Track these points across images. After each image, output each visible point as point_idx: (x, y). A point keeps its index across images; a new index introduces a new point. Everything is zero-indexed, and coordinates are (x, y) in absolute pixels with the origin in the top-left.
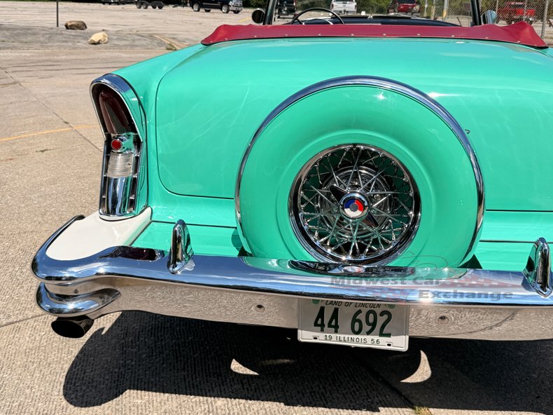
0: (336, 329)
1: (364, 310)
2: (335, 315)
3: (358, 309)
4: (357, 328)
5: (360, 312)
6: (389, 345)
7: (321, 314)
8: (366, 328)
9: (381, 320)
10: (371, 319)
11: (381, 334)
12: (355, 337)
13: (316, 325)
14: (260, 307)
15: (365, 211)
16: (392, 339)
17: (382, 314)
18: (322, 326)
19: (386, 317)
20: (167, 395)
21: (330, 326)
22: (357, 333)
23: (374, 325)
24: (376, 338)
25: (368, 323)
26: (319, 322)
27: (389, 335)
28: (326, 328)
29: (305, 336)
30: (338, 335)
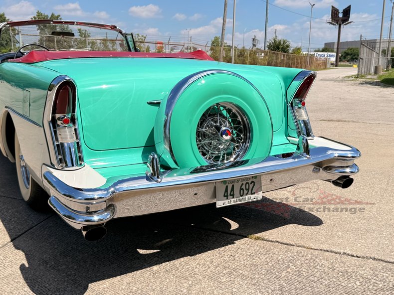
0: (233, 196)
1: (244, 183)
2: (232, 189)
3: (242, 183)
4: (242, 193)
6: (255, 198)
7: (226, 190)
8: (246, 192)
9: (251, 186)
10: (247, 187)
11: (252, 194)
12: (241, 198)
13: (224, 196)
14: (196, 194)
16: (256, 195)
17: (251, 184)
18: (227, 196)
21: (231, 195)
22: (242, 196)
23: (248, 190)
24: (250, 196)
25: (246, 190)
26: (226, 195)
27: (254, 193)
28: (229, 197)
29: (220, 204)
30: (234, 199)
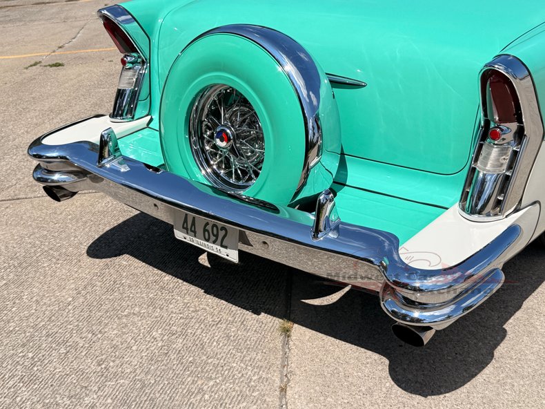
0: (195, 234)
1: (211, 224)
2: (193, 223)
3: (206, 221)
4: (207, 237)
5: (207, 224)
6: (228, 256)
7: (186, 221)
8: (213, 238)
9: (222, 233)
10: (215, 232)
11: (222, 246)
12: (207, 243)
13: (183, 228)
14: (155, 205)
15: (229, 143)
16: (229, 251)
17: (221, 230)
18: (187, 230)
19: (224, 232)
20: (144, 264)
21: (191, 231)
22: (208, 240)
23: (217, 236)
24: (219, 248)
25: (214, 235)
26: (185, 226)
27: (226, 247)
28: (189, 231)
29: (179, 235)
30: (197, 239)
